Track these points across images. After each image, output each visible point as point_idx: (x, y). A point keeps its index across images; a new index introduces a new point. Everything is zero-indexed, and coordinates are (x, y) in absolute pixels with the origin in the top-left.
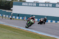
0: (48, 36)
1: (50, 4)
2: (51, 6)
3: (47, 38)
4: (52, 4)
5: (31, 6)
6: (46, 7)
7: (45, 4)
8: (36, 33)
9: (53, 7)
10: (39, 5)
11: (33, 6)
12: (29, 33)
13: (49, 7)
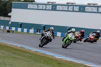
0: (71, 62)
1: (75, 7)
2: (78, 10)
3: (70, 65)
4: (78, 7)
5: (42, 10)
6: (68, 11)
7: (67, 7)
8: (51, 56)
9: (80, 11)
10: (56, 8)
11: (46, 10)
12: (39, 56)
13: (73, 11)
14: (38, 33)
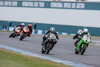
2: (43, 6)
4: (43, 3)
7: (33, 3)
9: (45, 7)
10: (21, 4)
14: (4, 30)
